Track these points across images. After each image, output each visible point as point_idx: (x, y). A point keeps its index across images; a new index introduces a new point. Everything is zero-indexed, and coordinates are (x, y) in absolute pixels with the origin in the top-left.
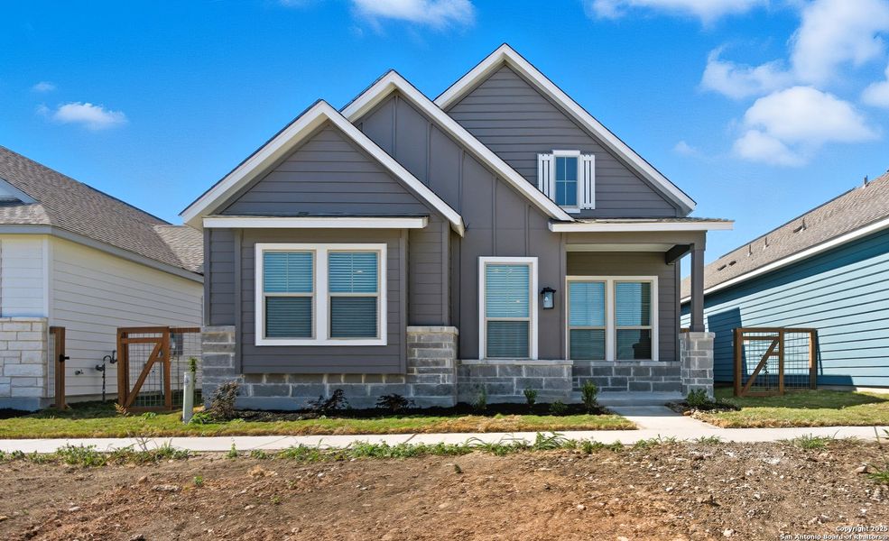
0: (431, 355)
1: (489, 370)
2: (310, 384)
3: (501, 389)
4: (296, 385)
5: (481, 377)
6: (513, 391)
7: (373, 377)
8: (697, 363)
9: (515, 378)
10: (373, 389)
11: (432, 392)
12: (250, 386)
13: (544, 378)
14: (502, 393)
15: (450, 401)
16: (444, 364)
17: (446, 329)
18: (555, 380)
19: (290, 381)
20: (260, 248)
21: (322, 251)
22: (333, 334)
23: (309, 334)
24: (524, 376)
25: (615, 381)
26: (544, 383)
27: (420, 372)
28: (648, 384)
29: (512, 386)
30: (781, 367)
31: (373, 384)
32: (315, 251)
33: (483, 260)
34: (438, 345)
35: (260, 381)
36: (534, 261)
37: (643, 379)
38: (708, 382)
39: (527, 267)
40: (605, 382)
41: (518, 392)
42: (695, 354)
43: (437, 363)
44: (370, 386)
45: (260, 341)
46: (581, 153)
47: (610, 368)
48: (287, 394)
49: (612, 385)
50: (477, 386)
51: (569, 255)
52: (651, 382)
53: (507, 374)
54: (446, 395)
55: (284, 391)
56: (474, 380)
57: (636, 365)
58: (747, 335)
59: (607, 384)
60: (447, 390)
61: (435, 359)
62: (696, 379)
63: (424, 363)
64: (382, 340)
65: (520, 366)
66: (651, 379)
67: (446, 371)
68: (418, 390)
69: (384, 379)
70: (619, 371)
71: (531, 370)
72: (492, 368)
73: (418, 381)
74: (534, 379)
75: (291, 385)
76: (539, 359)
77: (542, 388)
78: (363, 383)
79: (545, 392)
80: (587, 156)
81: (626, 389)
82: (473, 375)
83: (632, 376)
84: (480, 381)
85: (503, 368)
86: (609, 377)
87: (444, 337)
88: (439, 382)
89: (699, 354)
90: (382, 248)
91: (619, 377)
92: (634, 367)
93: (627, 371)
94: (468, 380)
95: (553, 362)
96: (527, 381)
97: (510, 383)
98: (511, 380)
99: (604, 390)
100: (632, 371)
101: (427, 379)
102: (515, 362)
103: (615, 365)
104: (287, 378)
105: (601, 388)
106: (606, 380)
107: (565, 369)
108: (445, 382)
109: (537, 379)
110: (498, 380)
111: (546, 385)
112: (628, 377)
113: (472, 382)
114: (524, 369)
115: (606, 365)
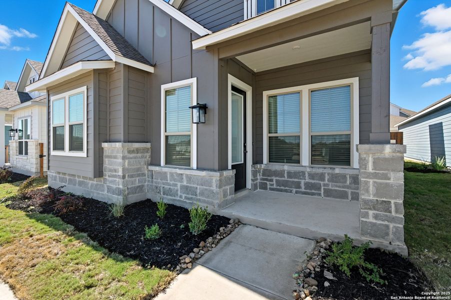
0: (112, 164)
1: (164, 176)
3: (170, 192)
5: (159, 180)
6: (177, 195)
9: (179, 184)
10: (92, 186)
11: (114, 192)
13: (198, 187)
14: (170, 195)
15: (120, 201)
16: (118, 171)
17: (117, 145)
18: (206, 189)
20: (52, 100)
23: (63, 148)
24: (185, 183)
25: (308, 185)
26: (198, 191)
27: (109, 176)
28: (346, 193)
29: (177, 190)
34: (115, 157)
37: (339, 187)
40: (298, 185)
41: (181, 197)
42: (369, 175)
43: (115, 170)
47: (304, 173)
49: (305, 189)
50: (157, 188)
52: (349, 191)
53: (175, 180)
54: (119, 195)
57: (330, 171)
59: (300, 187)
61: (114, 167)
63: (111, 170)
64: (85, 153)
65: (182, 174)
66: (348, 187)
67: (119, 177)
68: (109, 189)
70: (312, 176)
71: (189, 178)
72: (166, 174)
73: (108, 183)
74: (191, 187)
76: (198, 169)
77: (196, 195)
79: (199, 200)
81: (320, 195)
82: (155, 179)
83: (326, 182)
84: (158, 183)
85: (172, 174)
86: (303, 182)
87: (118, 150)
88: (116, 185)
91: (313, 181)
92: (328, 174)
93: (322, 177)
94: (152, 182)
96: (187, 187)
97: (176, 188)
98: (176, 185)
99: (296, 192)
100: (327, 177)
101: (112, 182)
103: (308, 170)
105: (294, 190)
106: (299, 183)
107: (214, 181)
108: (119, 185)
109: (194, 187)
110: (169, 184)
111: (200, 193)
112: (322, 183)
113: (154, 184)
114: (184, 177)
115: (301, 169)
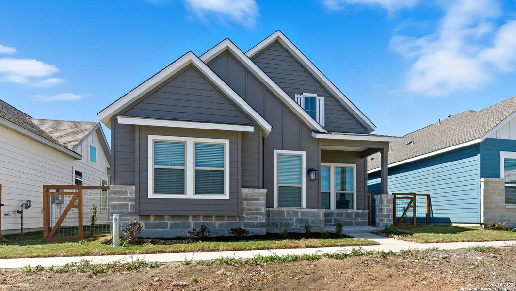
0: (254, 205)
1: (281, 214)
2: (181, 222)
3: (287, 225)
4: (172, 222)
5: (276, 218)
6: (293, 226)
7: (219, 217)
8: (385, 211)
9: (295, 219)
10: (220, 225)
11: (254, 226)
12: (143, 223)
13: (310, 218)
14: (288, 227)
15: (263, 231)
16: (261, 210)
17: (262, 190)
18: (316, 219)
19: (168, 220)
20: (151, 138)
21: (190, 142)
22: (197, 192)
23: (183, 192)
24: (300, 217)
25: (335, 221)
26: (310, 221)
27: (247, 215)
28: (352, 222)
29: (294, 222)
30: (414, 214)
31: (220, 222)
32: (186, 141)
33: (276, 152)
34: (258, 199)
35: (149, 220)
36: (304, 153)
38: (390, 220)
39: (300, 157)
41: (296, 226)
42: (385, 206)
43: (257, 210)
44: (218, 223)
45: (151, 195)
46: (318, 95)
47: (333, 214)
48: (167, 228)
50: (274, 223)
51: (323, 151)
52: (354, 221)
53: (291, 216)
54: (261, 228)
55: (164, 226)
56: (272, 220)
58: (399, 196)
59: (331, 222)
60: (262, 225)
61: (256, 207)
62: (385, 219)
63: (250, 210)
64: (227, 196)
65: (297, 212)
66: (353, 219)
67: (261, 214)
68: (246, 225)
69: (226, 219)
70: (338, 215)
71: (303, 213)
72: (283, 213)
73: (246, 220)
74: (305, 219)
75: (169, 222)
76: (306, 208)
77: (309, 223)
78: (214, 221)
80: (321, 97)
82: (272, 217)
83: (344, 217)
84: (276, 220)
85: (288, 212)
86: (333, 219)
87: (261, 195)
88: (258, 220)
89: (387, 206)
90: (227, 142)
91: (338, 218)
92: (345, 213)
93: (341, 215)
94: (269, 219)
95: (315, 210)
96: (301, 220)
97: (292, 221)
98: (292, 219)
99: (330, 225)
100: (344, 215)
101: (252, 219)
102: (295, 209)
103: (336, 211)
104: (166, 218)
106: (331, 219)
107: (321, 214)
108: (261, 220)
109: (307, 219)
110: (286, 219)
111: (311, 222)
112: (342, 218)
113: (271, 221)
114: (299, 213)
115: (331, 211)
